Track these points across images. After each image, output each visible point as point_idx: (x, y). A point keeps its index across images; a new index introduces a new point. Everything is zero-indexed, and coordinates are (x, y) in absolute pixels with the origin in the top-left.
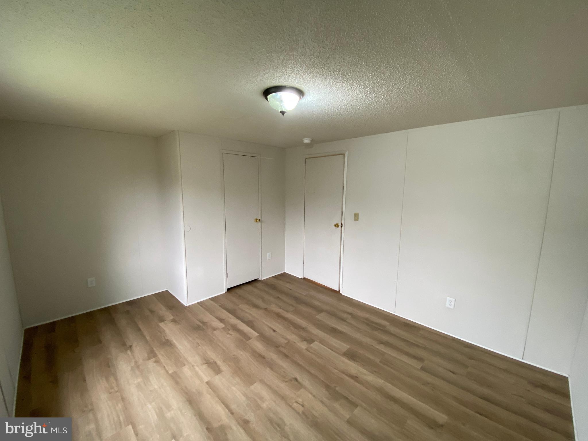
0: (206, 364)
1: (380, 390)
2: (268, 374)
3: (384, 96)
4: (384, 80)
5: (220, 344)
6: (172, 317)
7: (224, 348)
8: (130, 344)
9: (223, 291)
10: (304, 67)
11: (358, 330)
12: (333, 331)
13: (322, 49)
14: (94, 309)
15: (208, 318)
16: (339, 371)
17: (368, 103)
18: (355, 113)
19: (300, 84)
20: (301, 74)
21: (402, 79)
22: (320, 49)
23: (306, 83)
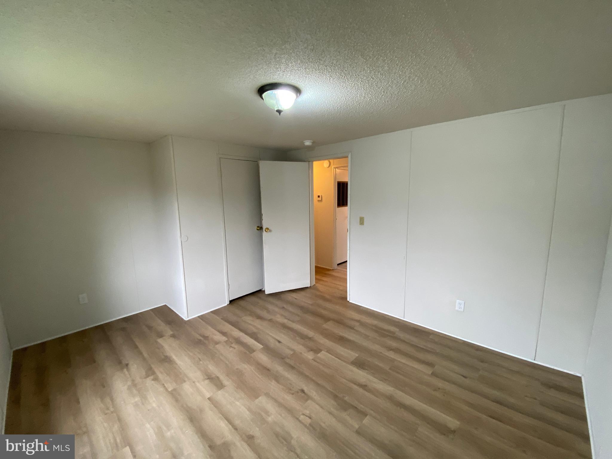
0: (208, 380)
1: (390, 398)
2: (273, 386)
3: (384, 92)
4: (383, 75)
5: (222, 358)
6: (171, 333)
7: (227, 362)
8: (127, 363)
9: (225, 303)
10: (299, 62)
11: (367, 337)
12: (341, 340)
13: (316, 42)
14: (87, 328)
15: (210, 331)
16: (347, 380)
17: (368, 100)
18: (356, 111)
19: (295, 81)
20: (295, 69)
21: (401, 73)
22: (314, 42)
23: (302, 79)
